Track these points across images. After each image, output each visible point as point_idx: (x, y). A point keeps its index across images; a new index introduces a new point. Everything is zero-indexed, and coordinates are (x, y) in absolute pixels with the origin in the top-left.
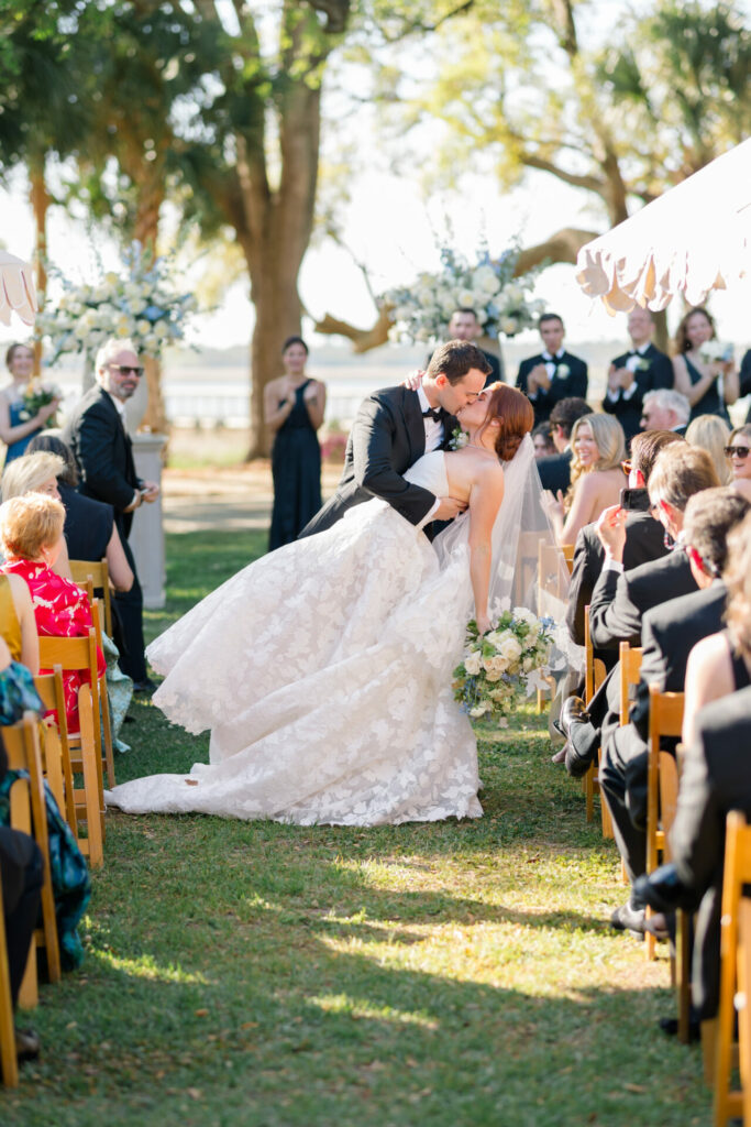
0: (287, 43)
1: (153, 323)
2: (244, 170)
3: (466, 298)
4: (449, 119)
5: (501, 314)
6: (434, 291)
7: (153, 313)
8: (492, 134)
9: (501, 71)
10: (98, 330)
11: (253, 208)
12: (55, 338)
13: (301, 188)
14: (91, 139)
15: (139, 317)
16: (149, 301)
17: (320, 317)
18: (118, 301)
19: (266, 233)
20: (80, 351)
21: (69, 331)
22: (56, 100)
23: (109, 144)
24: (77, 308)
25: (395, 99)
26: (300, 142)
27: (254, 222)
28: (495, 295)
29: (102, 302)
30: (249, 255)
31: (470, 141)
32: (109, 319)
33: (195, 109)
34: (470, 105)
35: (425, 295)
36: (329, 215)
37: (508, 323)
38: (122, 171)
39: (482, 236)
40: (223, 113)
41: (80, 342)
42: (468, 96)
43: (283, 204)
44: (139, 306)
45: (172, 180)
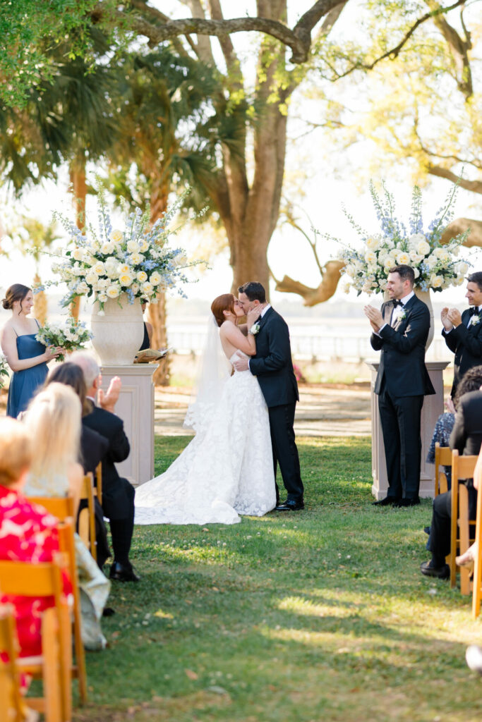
0: (263, 79)
1: (149, 273)
2: (228, 171)
3: (404, 259)
4: (377, 140)
5: (431, 272)
6: (378, 252)
7: (149, 265)
8: (408, 151)
9: (416, 105)
10: (105, 277)
11: (235, 198)
12: (70, 283)
13: (270, 185)
14: (117, 145)
15: (138, 268)
16: (147, 255)
17: (281, 279)
18: (121, 255)
19: (243, 217)
20: (90, 294)
21: (82, 277)
22: (92, 116)
23: (130, 150)
24: (89, 260)
25: (339, 124)
26: (270, 152)
27: (235, 210)
28: (427, 256)
29: (109, 255)
30: (231, 234)
31: (392, 156)
32: (114, 269)
33: (193, 127)
34: (392, 129)
35: (370, 256)
36: (290, 206)
37: (436, 280)
38: (140, 171)
39: (416, 209)
40: (213, 130)
41: (90, 286)
42: (391, 123)
43: (256, 196)
44: (139, 259)
45: (176, 178)
